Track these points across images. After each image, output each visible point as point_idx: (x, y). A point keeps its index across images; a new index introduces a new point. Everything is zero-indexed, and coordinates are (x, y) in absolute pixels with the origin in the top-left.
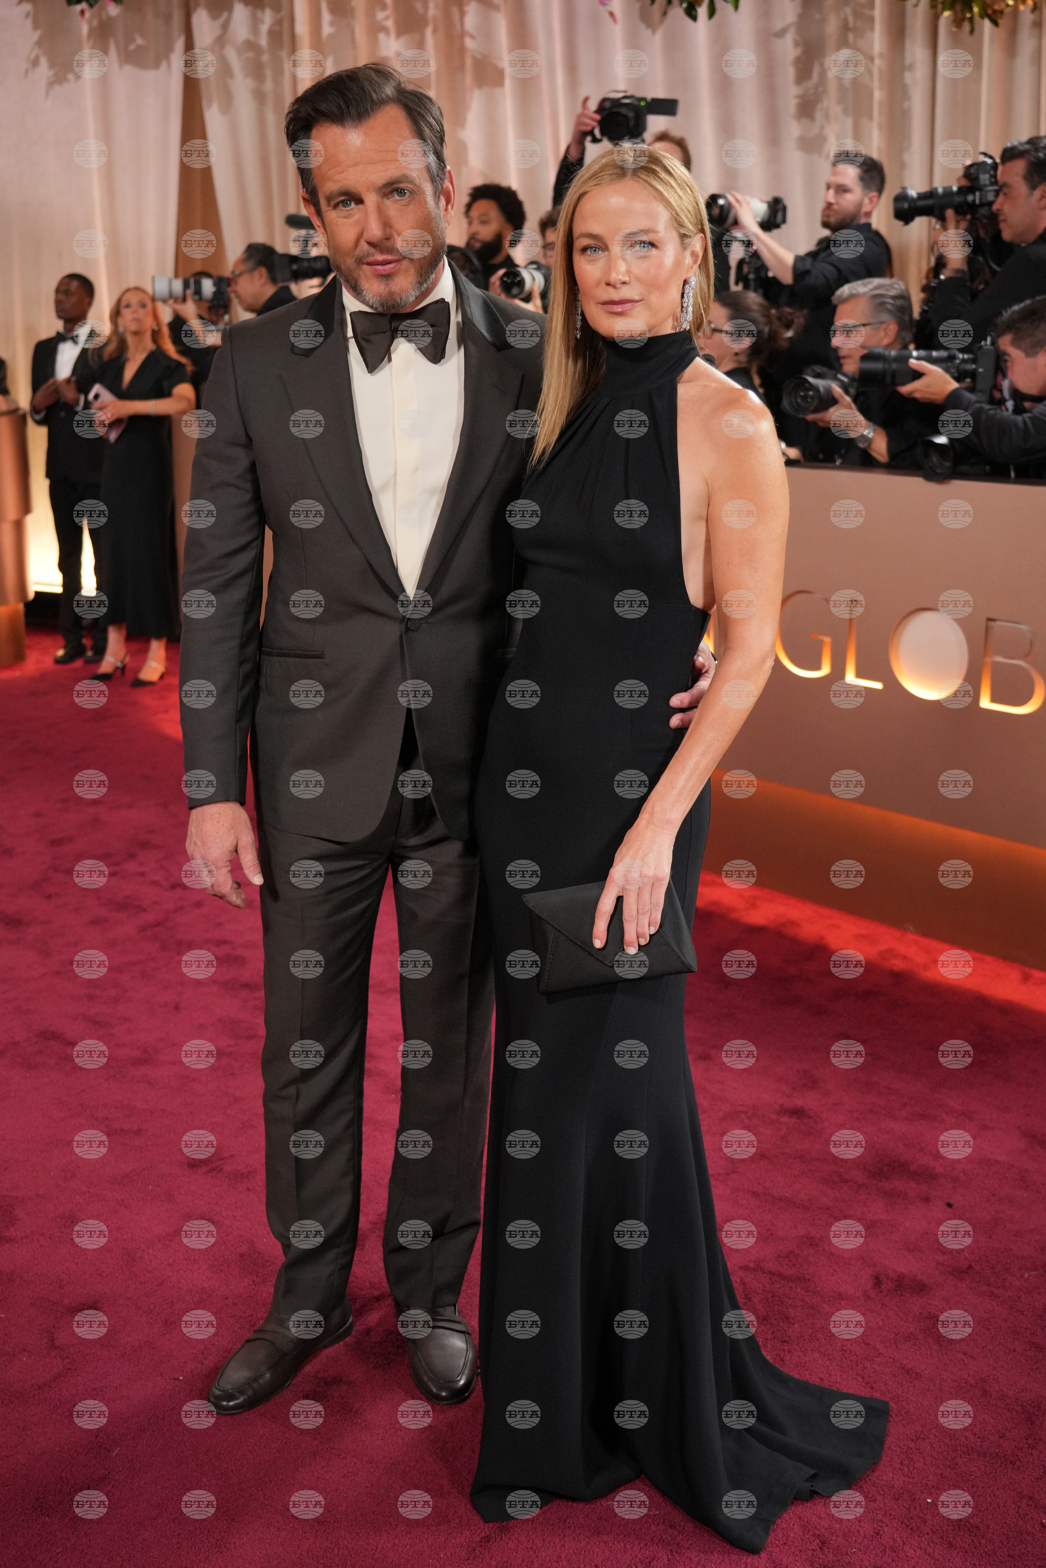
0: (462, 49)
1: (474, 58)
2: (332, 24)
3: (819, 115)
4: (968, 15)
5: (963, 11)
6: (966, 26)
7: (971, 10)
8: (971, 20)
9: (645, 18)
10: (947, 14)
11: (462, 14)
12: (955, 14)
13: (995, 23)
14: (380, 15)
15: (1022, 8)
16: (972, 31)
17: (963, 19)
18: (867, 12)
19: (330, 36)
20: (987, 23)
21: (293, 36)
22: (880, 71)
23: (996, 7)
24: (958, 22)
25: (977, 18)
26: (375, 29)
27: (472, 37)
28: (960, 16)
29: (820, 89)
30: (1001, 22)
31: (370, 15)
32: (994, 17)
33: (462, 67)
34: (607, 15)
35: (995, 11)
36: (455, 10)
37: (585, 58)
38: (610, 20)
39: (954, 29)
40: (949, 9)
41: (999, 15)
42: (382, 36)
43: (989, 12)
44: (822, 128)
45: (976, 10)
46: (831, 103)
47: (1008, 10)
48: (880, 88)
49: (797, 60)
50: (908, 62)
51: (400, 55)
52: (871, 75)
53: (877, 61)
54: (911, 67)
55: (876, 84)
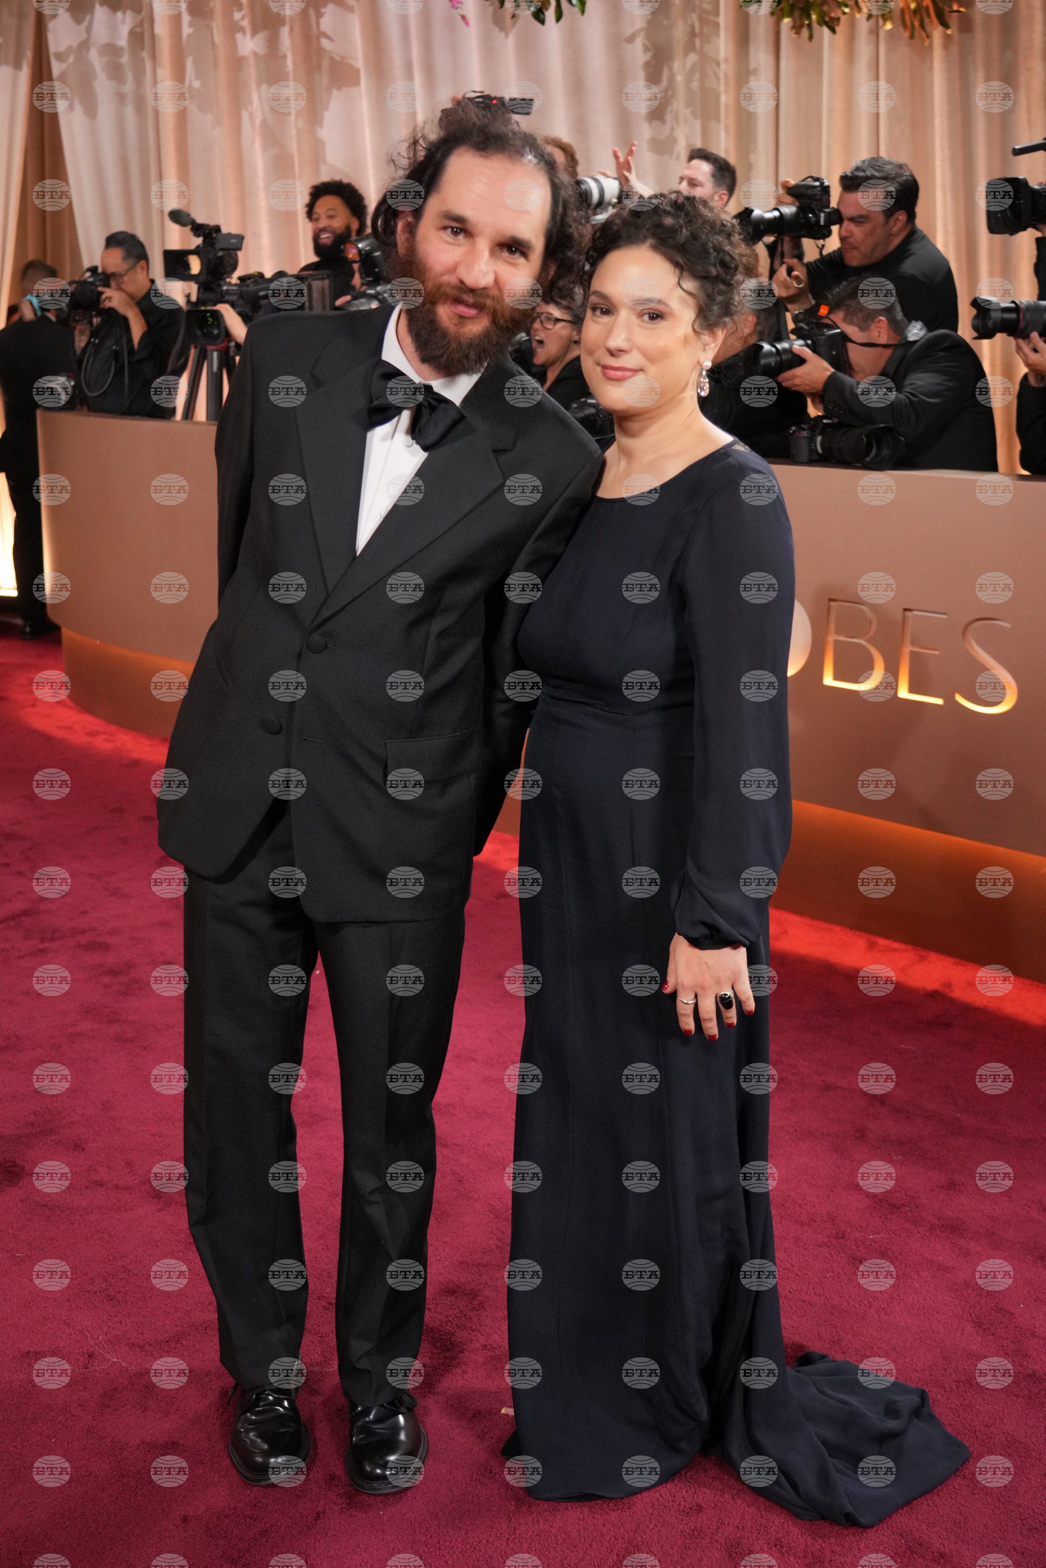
0: (320, 50)
1: (332, 59)
2: (191, 25)
3: (669, 117)
4: (807, 22)
5: (801, 18)
6: (805, 32)
7: (809, 17)
8: (810, 26)
9: (498, 22)
10: (787, 21)
11: (319, 15)
12: (794, 21)
13: (833, 31)
14: (237, 16)
15: (858, 15)
16: (811, 37)
17: (802, 26)
18: (712, 18)
19: (189, 36)
20: (826, 31)
21: (153, 36)
22: (726, 75)
23: (833, 15)
24: (797, 28)
25: (815, 25)
26: (233, 29)
27: (328, 38)
28: (798, 23)
29: (671, 92)
30: (837, 29)
31: (228, 15)
32: (831, 24)
33: (319, 66)
34: (459, 18)
35: (832, 19)
36: (312, 12)
37: (442, 61)
38: (462, 23)
39: (794, 36)
40: (788, 16)
41: (836, 22)
42: (239, 36)
43: (827, 19)
44: (672, 129)
45: (814, 17)
46: (679, 105)
47: (843, 19)
48: (726, 92)
49: (647, 65)
50: (752, 66)
51: (256, 54)
52: (718, 78)
53: (723, 66)
54: (755, 72)
55: (722, 89)
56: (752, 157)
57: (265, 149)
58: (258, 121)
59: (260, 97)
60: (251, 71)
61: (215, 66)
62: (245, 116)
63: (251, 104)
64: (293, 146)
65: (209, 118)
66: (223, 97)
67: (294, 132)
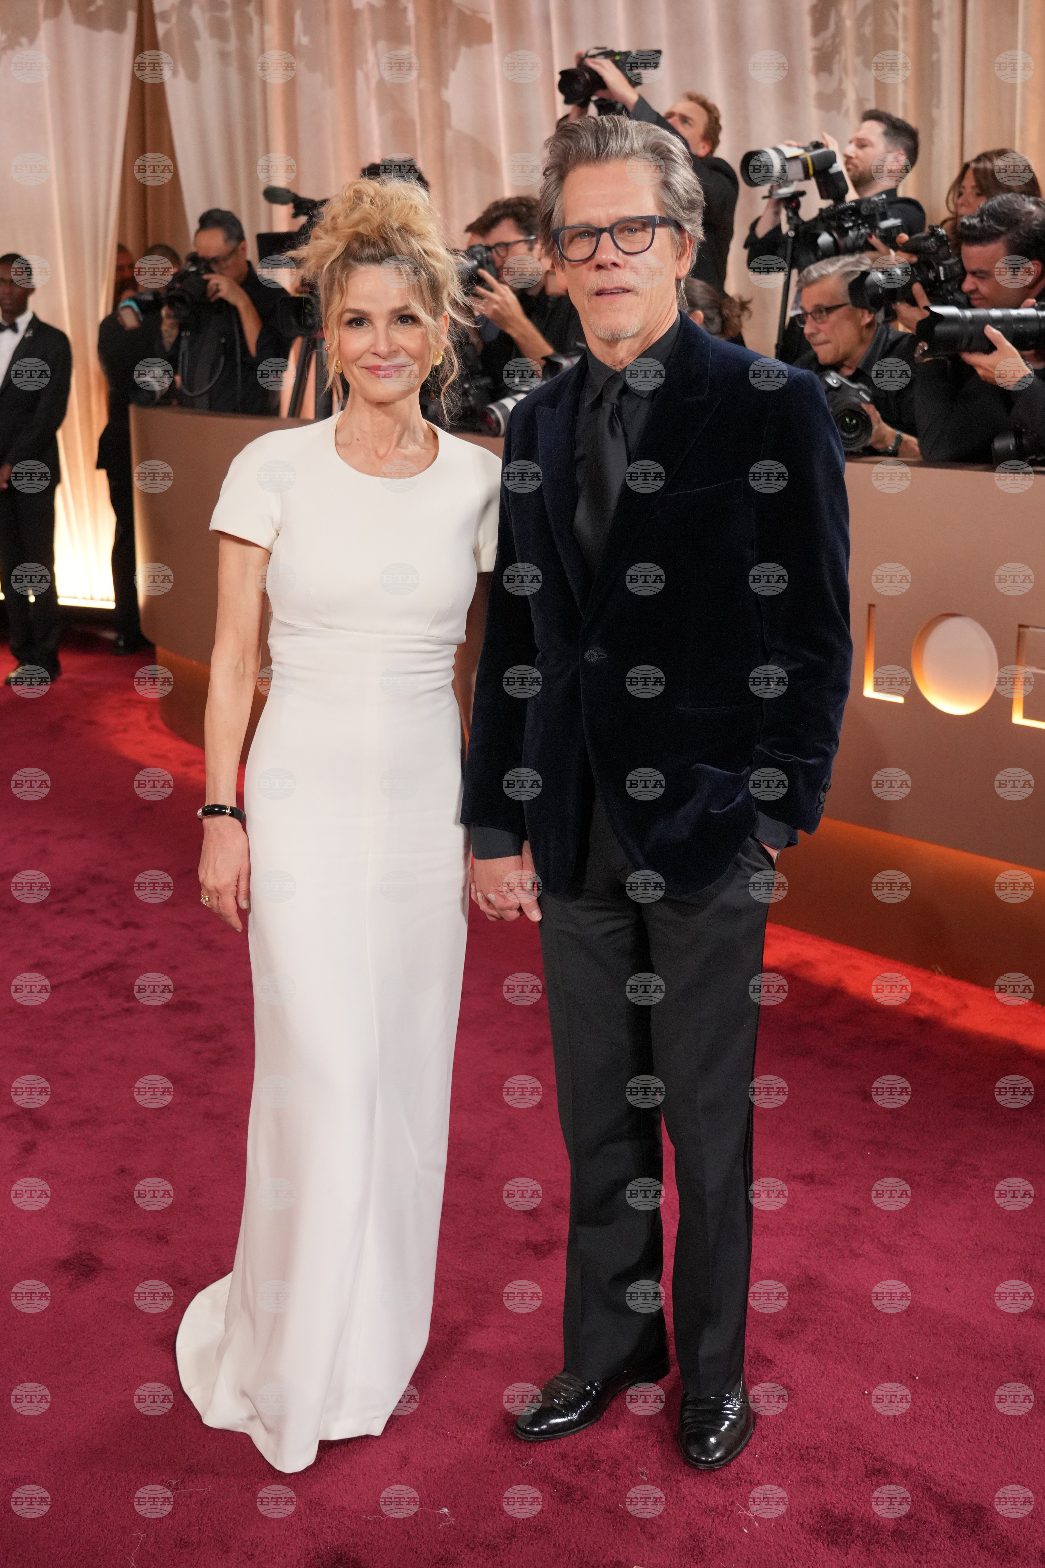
1: (460, 13)
3: (836, 68)
22: (905, 18)
29: (838, 39)
33: (445, 20)
44: (841, 81)
46: (848, 54)
48: (905, 39)
49: (814, 9)
50: (935, 9)
51: (372, 7)
52: (896, 23)
53: (901, 9)
54: (939, 16)
55: (900, 34)
56: (935, 112)
57: (382, 112)
58: (374, 81)
59: (376, 55)
60: (366, 26)
61: (327, 21)
62: (360, 75)
63: (366, 62)
64: (414, 108)
65: (318, 77)
66: (337, 55)
67: (416, 94)
